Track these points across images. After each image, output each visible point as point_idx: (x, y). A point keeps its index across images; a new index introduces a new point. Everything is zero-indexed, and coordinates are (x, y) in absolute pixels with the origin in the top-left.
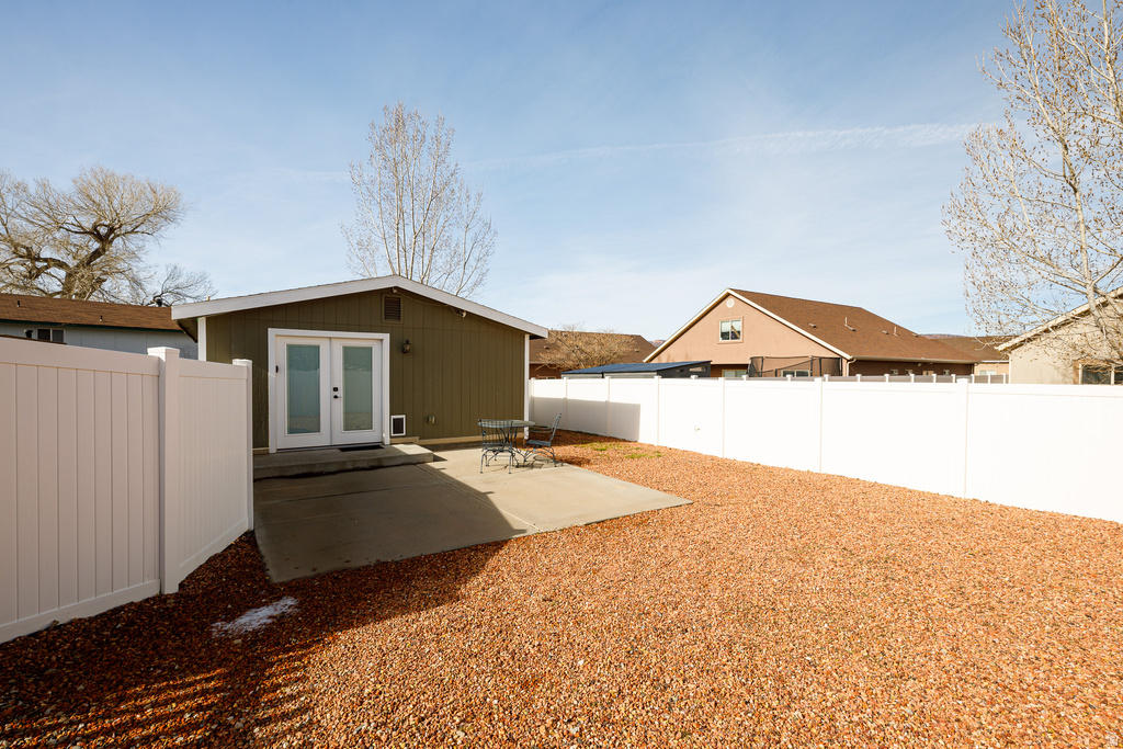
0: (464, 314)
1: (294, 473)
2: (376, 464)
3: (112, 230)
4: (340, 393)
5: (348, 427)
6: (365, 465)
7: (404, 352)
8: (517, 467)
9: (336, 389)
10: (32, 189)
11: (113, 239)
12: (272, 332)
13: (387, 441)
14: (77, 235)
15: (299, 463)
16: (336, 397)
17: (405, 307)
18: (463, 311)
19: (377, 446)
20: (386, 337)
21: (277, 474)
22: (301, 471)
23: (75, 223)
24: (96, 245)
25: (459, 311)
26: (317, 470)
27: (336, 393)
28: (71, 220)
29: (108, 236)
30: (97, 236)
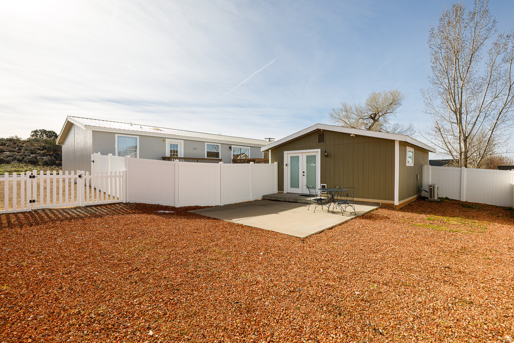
7: (325, 156)
9: (304, 172)
11: (378, 118)
12: (285, 153)
16: (304, 175)
17: (326, 137)
20: (319, 150)
22: (275, 199)
25: (350, 134)
29: (375, 117)
30: (372, 118)
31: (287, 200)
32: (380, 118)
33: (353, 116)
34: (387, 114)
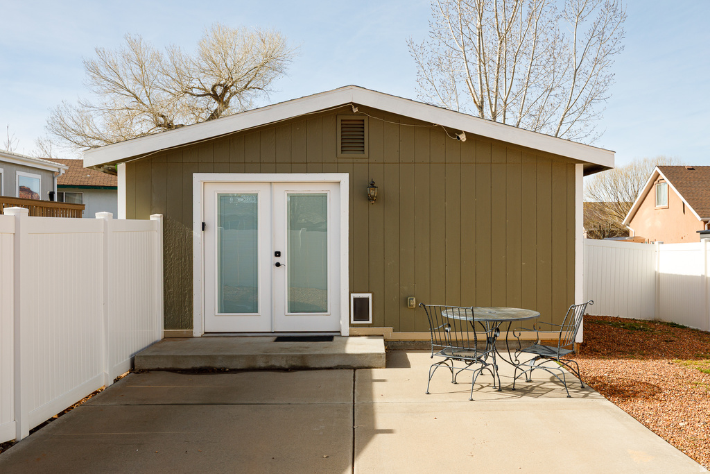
0: (463, 138)
1: (190, 367)
2: (298, 363)
3: (226, 89)
4: (283, 260)
5: (294, 307)
6: (283, 364)
7: (370, 199)
8: (500, 390)
9: (278, 254)
10: (166, 58)
11: (229, 98)
12: (198, 178)
13: (345, 330)
14: (200, 98)
15: (202, 353)
16: (278, 265)
17: (372, 135)
18: (460, 132)
19: (327, 338)
20: (344, 178)
21: (169, 366)
23: (201, 87)
24: (215, 105)
25: (455, 133)
26: (218, 365)
27: (278, 260)
28: (197, 84)
29: (223, 95)
30: (215, 96)
31: (262, 364)
32: (233, 99)
33: (162, 80)
34: (251, 92)
